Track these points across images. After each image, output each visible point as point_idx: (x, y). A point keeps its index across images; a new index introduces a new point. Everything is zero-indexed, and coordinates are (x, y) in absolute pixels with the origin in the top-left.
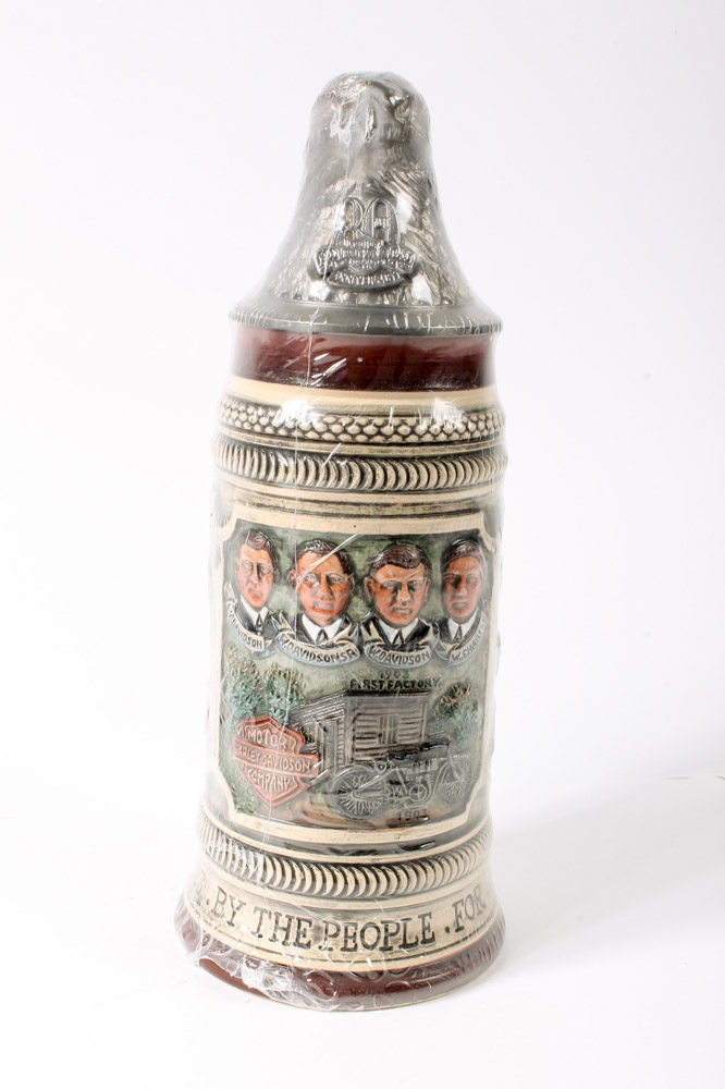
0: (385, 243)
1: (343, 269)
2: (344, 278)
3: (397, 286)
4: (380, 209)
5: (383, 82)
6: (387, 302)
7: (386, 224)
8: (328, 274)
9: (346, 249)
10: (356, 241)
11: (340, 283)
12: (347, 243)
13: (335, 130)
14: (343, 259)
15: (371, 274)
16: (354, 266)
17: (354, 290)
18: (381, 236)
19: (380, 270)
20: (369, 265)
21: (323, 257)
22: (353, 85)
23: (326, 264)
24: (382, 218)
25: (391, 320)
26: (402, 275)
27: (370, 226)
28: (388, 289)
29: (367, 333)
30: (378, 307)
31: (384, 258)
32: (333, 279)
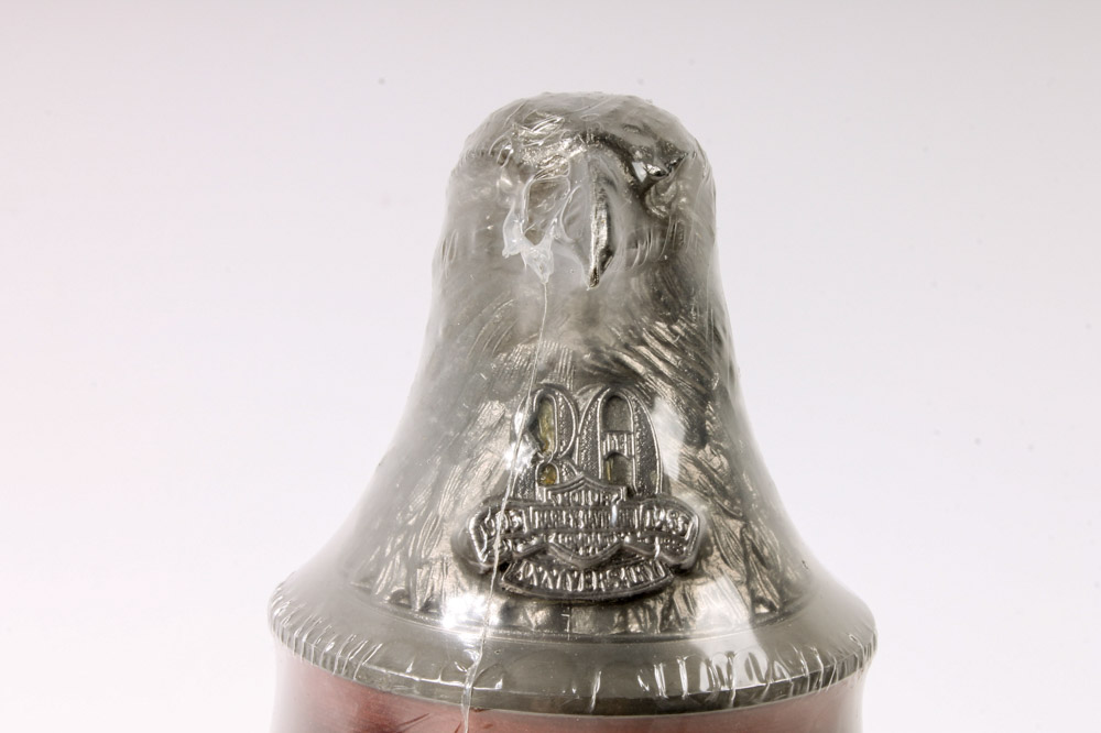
0: (630, 493)
1: (538, 555)
2: (540, 576)
3: (654, 593)
4: (615, 412)
5: (618, 133)
6: (634, 627)
7: (630, 447)
8: (502, 567)
9: (540, 508)
10: (564, 489)
11: (531, 587)
12: (542, 495)
13: (513, 240)
14: (534, 533)
15: (600, 567)
16: (562, 548)
17: (561, 605)
18: (617, 476)
19: (620, 557)
20: (594, 546)
21: (488, 529)
22: (552, 140)
23: (497, 544)
24: (619, 433)
25: (650, 679)
26: (667, 568)
27: (594, 452)
28: (639, 598)
29: (595, 713)
30: (616, 640)
31: (629, 528)
32: (512, 579)
